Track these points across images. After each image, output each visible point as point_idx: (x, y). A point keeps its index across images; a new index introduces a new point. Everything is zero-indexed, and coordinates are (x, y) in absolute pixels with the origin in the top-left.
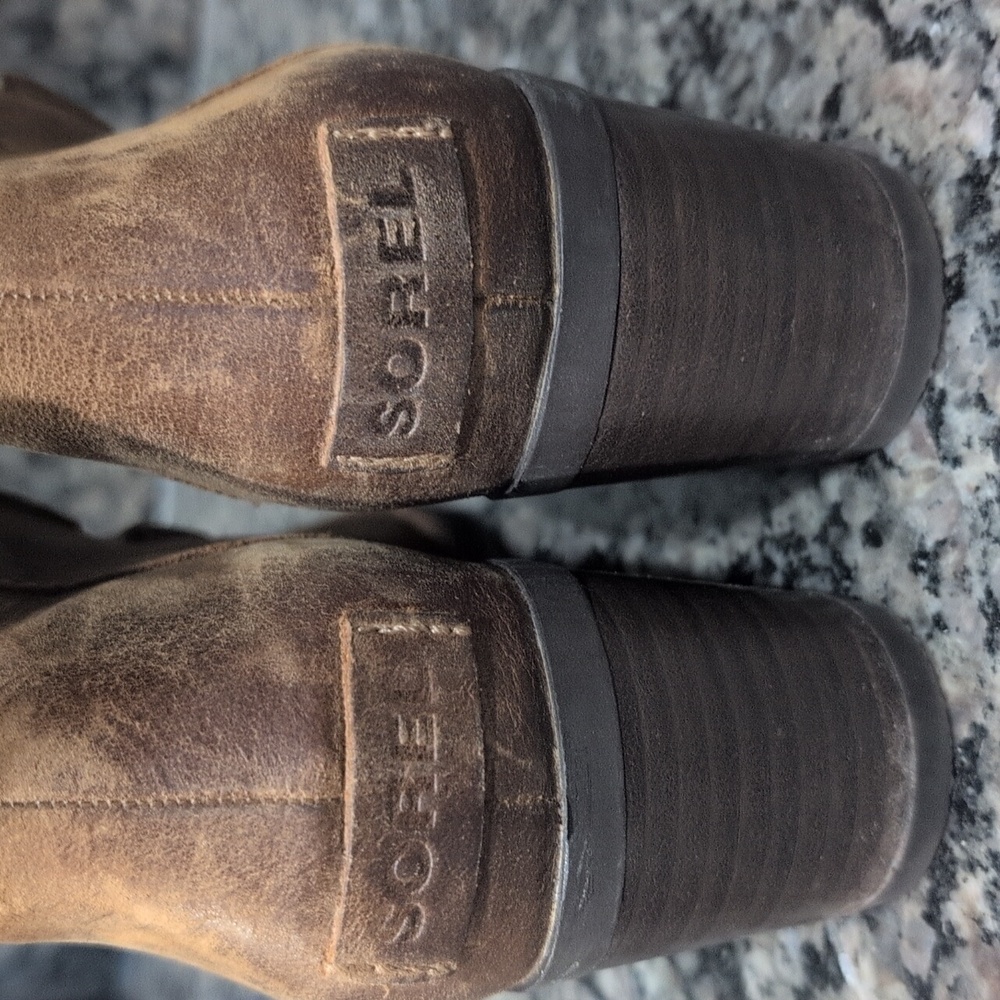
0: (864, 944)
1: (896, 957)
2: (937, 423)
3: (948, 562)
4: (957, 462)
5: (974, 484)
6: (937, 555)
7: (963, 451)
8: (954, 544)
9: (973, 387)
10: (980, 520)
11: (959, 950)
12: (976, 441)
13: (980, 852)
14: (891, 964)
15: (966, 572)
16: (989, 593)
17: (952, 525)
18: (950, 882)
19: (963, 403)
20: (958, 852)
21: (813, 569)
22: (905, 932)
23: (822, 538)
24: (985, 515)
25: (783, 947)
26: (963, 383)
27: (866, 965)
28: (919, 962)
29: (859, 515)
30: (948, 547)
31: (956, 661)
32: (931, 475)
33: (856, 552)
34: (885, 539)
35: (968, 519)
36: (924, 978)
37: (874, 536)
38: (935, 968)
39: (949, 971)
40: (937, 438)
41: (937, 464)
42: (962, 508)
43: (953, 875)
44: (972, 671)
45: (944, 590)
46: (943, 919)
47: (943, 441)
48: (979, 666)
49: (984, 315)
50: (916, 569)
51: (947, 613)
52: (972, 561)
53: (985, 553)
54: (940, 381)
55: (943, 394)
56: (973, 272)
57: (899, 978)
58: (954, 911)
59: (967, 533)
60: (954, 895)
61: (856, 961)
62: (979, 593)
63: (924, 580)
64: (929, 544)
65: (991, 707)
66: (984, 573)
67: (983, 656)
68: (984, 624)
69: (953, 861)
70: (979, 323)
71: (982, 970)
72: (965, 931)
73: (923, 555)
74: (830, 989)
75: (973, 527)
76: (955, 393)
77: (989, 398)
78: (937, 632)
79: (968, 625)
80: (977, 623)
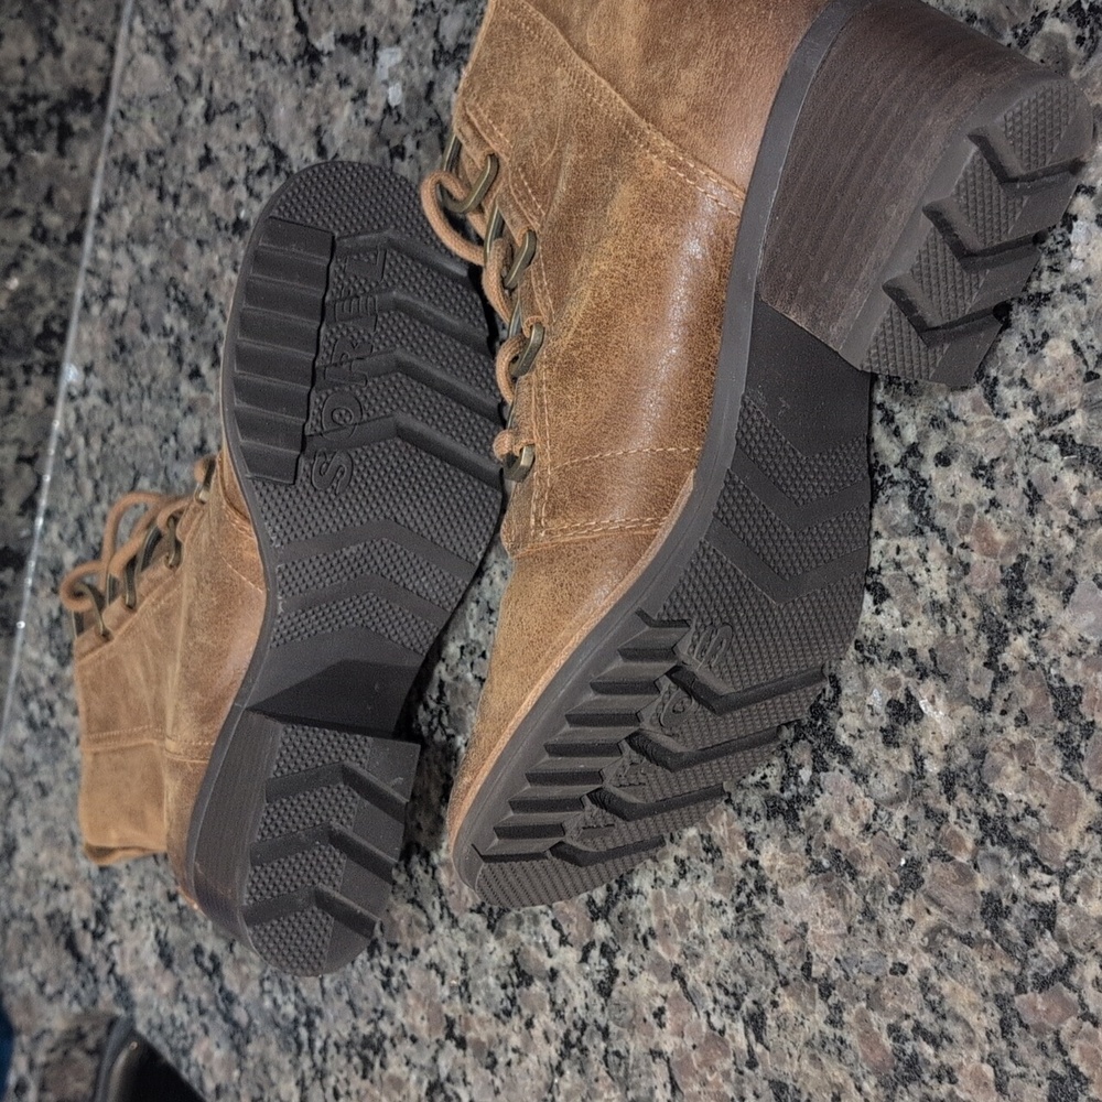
0: (939, 691)
1: (964, 691)
2: (991, 395)
3: (1000, 470)
4: (1006, 416)
5: (1018, 427)
6: (992, 467)
7: (1011, 410)
8: (1005, 460)
9: (1017, 375)
10: (1023, 446)
11: (1011, 678)
12: (1020, 404)
13: (1025, 622)
14: (960, 696)
15: (1014, 474)
16: (1030, 484)
17: (1002, 450)
18: (1005, 641)
19: (1009, 385)
20: (1009, 625)
21: (895, 483)
22: (970, 676)
23: (902, 464)
24: (1026, 443)
25: (870, 707)
26: (1011, 373)
27: (940, 702)
28: (983, 691)
29: (932, 449)
30: (1001, 461)
31: (1007, 523)
32: (986, 424)
33: (929, 470)
34: (953, 463)
35: (1015, 446)
36: (986, 699)
37: (943, 460)
38: (993, 691)
39: (1003, 691)
40: (992, 404)
41: (993, 418)
42: (1010, 441)
43: (1007, 638)
44: (1018, 527)
45: (997, 486)
46: (1000, 664)
47: (996, 405)
48: (1023, 524)
49: (1024, 337)
50: (976, 475)
51: (999, 497)
52: (1017, 468)
53: (1027, 463)
54: (993, 372)
55: (996, 379)
56: (1017, 314)
57: (968, 704)
58: (1007, 658)
59: (1014, 453)
60: (1007, 649)
61: (932, 702)
62: (1022, 484)
63: (982, 481)
64: (986, 461)
65: (1032, 544)
66: (1025, 474)
67: (1025, 517)
68: (1027, 500)
69: (1006, 631)
70: (1021, 342)
71: (1027, 685)
72: (1015, 667)
73: (983, 468)
74: (912, 723)
75: (1018, 450)
76: (1004, 379)
77: (1029, 381)
78: (992, 509)
79: (1016, 503)
80: (1022, 501)
